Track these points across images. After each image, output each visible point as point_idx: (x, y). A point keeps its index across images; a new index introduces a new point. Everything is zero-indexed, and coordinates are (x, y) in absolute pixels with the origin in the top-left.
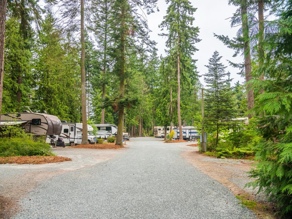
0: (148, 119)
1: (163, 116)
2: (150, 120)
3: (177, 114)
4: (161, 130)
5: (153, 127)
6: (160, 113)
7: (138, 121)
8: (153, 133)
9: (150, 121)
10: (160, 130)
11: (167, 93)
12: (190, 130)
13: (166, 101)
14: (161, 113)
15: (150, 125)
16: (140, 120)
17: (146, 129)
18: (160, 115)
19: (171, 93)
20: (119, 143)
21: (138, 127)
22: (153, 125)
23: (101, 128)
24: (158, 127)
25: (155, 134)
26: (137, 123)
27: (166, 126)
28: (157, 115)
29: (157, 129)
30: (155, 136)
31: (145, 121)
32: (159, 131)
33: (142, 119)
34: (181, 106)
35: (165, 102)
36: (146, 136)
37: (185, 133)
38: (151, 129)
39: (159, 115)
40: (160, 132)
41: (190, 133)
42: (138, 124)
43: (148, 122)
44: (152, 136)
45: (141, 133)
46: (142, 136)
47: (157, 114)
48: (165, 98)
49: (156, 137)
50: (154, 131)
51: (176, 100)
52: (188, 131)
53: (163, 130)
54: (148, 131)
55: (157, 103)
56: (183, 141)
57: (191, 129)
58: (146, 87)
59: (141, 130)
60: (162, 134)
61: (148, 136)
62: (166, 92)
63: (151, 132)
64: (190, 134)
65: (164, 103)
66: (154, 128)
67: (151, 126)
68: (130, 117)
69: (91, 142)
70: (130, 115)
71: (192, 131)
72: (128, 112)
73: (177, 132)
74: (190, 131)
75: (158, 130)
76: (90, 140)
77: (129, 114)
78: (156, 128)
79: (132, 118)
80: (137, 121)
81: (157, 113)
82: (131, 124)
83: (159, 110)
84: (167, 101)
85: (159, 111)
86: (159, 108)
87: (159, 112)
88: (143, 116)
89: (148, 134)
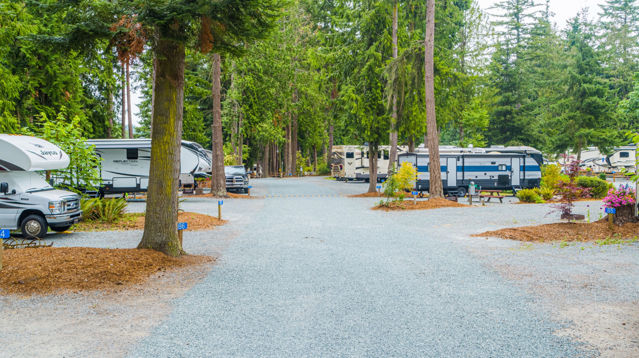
0: (313, 123)
1: (367, 111)
2: (320, 127)
3: (421, 100)
4: (356, 156)
5: (330, 148)
6: (357, 101)
7: (284, 129)
8: (329, 166)
9: (318, 130)
10: (350, 155)
11: (380, 32)
12: (461, 159)
13: (376, 59)
14: (359, 98)
15: (320, 142)
16: (290, 125)
17: (308, 152)
18: (355, 105)
19: (396, 27)
20: (158, 240)
21: (283, 146)
22: (328, 141)
23: (140, 154)
24: (346, 149)
25: (336, 170)
26: (279, 135)
27: (374, 144)
28: (346, 107)
29: (341, 153)
30: (337, 175)
31: (303, 129)
32: (347, 160)
33: (295, 122)
34: (436, 71)
35: (372, 60)
36: (306, 173)
37: (444, 169)
38: (321, 153)
39: (351, 108)
40: (350, 164)
41: (462, 169)
42: (282, 139)
43: (315, 131)
44: (325, 173)
45: (292, 164)
46: (297, 173)
47: (344, 103)
48: (373, 48)
49: (338, 179)
50: (330, 160)
51: (420, 49)
52: (452, 164)
53: (360, 156)
54: (313, 157)
55: (345, 67)
56: (443, 203)
57: (463, 157)
58: (309, 23)
59: (290, 155)
60: (358, 171)
61: (314, 173)
62: (377, 25)
63: (322, 163)
64: (460, 174)
65: (368, 63)
66: (333, 151)
67: (324, 143)
68: (254, 114)
69: (49, 220)
70: (255, 107)
71: (469, 162)
72: (248, 97)
73: (416, 165)
74: (460, 164)
75: (344, 157)
76: (45, 210)
77: (251, 106)
78: (340, 150)
79: (262, 120)
80: (280, 130)
81: (345, 98)
82: (263, 139)
83: (353, 88)
84: (380, 58)
85: (353, 91)
86: (351, 84)
87: (354, 96)
88: (296, 111)
89: (315, 169)
